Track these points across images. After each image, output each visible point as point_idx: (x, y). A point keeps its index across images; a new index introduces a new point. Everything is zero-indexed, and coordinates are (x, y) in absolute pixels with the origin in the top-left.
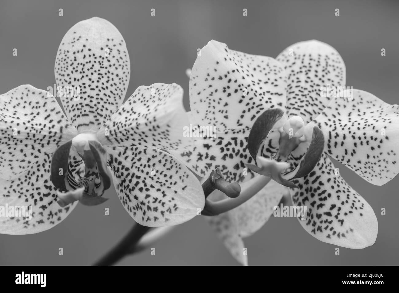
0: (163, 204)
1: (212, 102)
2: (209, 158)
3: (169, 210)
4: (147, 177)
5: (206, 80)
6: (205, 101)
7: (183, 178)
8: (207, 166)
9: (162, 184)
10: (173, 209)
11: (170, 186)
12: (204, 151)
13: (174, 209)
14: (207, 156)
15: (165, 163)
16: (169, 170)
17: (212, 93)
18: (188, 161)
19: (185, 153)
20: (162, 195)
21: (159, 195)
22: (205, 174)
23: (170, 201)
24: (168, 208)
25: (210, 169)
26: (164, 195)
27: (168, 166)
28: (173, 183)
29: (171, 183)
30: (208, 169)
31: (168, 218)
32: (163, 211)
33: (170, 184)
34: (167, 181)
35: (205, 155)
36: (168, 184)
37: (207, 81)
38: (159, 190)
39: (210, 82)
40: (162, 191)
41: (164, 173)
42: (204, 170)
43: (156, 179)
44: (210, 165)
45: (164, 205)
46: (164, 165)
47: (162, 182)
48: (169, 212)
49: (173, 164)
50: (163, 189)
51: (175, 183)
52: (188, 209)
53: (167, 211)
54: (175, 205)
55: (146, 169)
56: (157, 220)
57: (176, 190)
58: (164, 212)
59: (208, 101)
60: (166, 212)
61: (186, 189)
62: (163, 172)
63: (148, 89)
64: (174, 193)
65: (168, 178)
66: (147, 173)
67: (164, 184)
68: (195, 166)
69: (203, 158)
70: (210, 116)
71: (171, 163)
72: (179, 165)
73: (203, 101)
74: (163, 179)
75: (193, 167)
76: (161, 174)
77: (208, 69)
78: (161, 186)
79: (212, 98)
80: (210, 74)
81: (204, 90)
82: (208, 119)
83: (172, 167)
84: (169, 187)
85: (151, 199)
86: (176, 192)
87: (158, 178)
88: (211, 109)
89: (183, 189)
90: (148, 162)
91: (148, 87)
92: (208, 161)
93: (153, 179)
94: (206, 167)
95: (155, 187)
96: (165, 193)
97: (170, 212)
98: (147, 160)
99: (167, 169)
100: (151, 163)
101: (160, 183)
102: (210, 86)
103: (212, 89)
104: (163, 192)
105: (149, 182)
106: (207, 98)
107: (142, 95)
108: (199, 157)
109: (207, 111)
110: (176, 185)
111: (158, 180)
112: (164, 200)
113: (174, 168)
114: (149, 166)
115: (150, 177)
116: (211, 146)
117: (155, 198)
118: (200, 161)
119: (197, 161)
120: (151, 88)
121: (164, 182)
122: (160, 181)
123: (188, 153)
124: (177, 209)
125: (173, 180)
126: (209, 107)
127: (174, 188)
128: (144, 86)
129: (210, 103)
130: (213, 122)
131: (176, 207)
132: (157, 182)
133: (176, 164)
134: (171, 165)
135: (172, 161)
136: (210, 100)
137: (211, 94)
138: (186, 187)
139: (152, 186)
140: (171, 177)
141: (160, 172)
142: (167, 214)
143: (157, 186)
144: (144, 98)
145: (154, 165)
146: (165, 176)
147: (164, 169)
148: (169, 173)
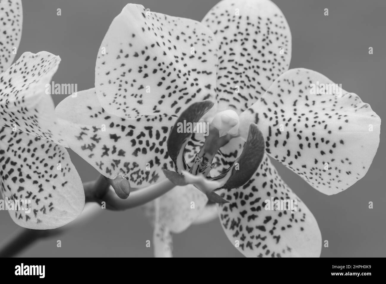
0: (38, 201)
1: (123, 83)
2: (117, 153)
3: (44, 210)
4: (24, 164)
5: (119, 57)
6: (114, 83)
7: (64, 171)
8: (114, 163)
9: (41, 175)
10: (48, 209)
11: (49, 178)
12: (110, 144)
13: (49, 208)
14: (114, 151)
15: (48, 150)
16: (50, 159)
17: (124, 73)
18: (90, 156)
19: (87, 146)
20: (38, 189)
21: (34, 189)
22: (111, 174)
23: (46, 198)
24: (42, 207)
25: (117, 166)
26: (41, 190)
27: (51, 153)
28: (53, 176)
29: (51, 176)
30: (116, 167)
31: (41, 219)
32: (37, 209)
33: (49, 176)
34: (46, 172)
35: (111, 149)
36: (47, 176)
37: (119, 59)
38: (35, 182)
39: (123, 60)
40: (39, 184)
41: (44, 162)
42: (111, 168)
43: (34, 167)
44: (117, 162)
45: (39, 202)
46: (47, 152)
47: (40, 173)
48: (42, 212)
49: (57, 151)
50: (41, 181)
51: (55, 176)
52: (64, 211)
53: (41, 210)
54: (51, 204)
55: (25, 155)
56: (28, 219)
57: (55, 186)
58: (37, 211)
59: (118, 82)
60: (39, 211)
61: (66, 185)
62: (43, 160)
63: (33, 57)
64: (52, 188)
65: (47, 168)
66: (25, 160)
67: (43, 176)
68: (99, 163)
69: (110, 152)
70: (120, 100)
71: (55, 149)
72: (63, 154)
73: (112, 82)
74: (42, 169)
76: (41, 162)
77: (121, 44)
78: (39, 177)
79: (124, 79)
80: (123, 51)
81: (115, 69)
82: (117, 103)
83: (55, 155)
84: (47, 181)
85: (24, 193)
86: (54, 188)
87: (37, 168)
88: (122, 92)
89: (63, 185)
90: (29, 145)
92: (116, 157)
93: (30, 167)
94: (112, 165)
95: (32, 177)
96: (43, 187)
97: (44, 212)
98: (28, 142)
99: (50, 157)
100: (32, 147)
101: (38, 173)
102: (123, 65)
103: (125, 69)
104: (40, 186)
105: (25, 171)
106: (118, 79)
107: (25, 65)
108: (104, 151)
109: (116, 95)
110: (56, 179)
111: (36, 170)
112: (40, 196)
113: (57, 156)
114: (29, 151)
115: (27, 165)
116: (119, 137)
117: (29, 192)
118: (105, 156)
119: (102, 156)
120: (37, 56)
121: (43, 173)
122: (38, 171)
123: (91, 145)
124: (53, 210)
125: (53, 173)
126: (120, 90)
127: (53, 182)
129: (120, 86)
130: (123, 107)
131: (52, 206)
132: (35, 172)
133: (60, 152)
134: (54, 152)
135: (57, 148)
136: (121, 81)
137: (124, 75)
138: (66, 182)
139: (29, 177)
140: (52, 168)
141: (40, 159)
142: (40, 213)
143: (35, 177)
144: (26, 68)
145: (35, 150)
146: (46, 165)
147: (46, 156)
148: (50, 163)
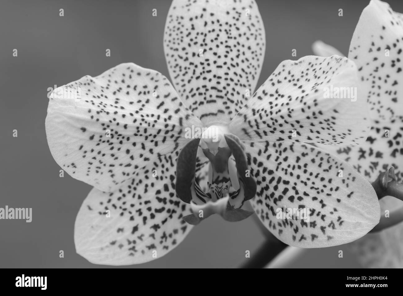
0: (323, 217)
1: (376, 80)
2: (374, 155)
3: (332, 225)
4: (298, 182)
5: (371, 50)
6: (368, 79)
7: (347, 181)
8: (372, 166)
9: (320, 190)
10: (337, 224)
11: (330, 192)
12: (366, 146)
13: (339, 223)
14: (371, 153)
15: (321, 163)
16: (326, 172)
17: (377, 68)
18: (347, 159)
19: (342, 150)
20: (321, 205)
21: (316, 206)
22: (370, 177)
23: (332, 213)
24: (330, 223)
25: (376, 169)
26: (323, 206)
27: (325, 166)
28: (334, 189)
29: (331, 189)
30: (374, 170)
31: (331, 235)
32: (324, 226)
33: (329, 190)
34: (325, 186)
35: (368, 152)
36: (327, 191)
37: (371, 53)
38: (315, 199)
39: (375, 54)
40: (319, 199)
41: (320, 176)
42: (369, 170)
43: (309, 183)
44: (375, 164)
45: (325, 218)
46: (320, 166)
47: (318, 189)
48: (331, 227)
49: (332, 163)
50: (321, 197)
51: (337, 189)
52: (358, 223)
53: (329, 226)
54: (340, 218)
55: (296, 172)
56: (315, 238)
57: (339, 198)
58: (325, 228)
59: (371, 79)
60: (327, 227)
61: (352, 196)
62: (318, 174)
63: (296, 64)
64: (336, 202)
65: (326, 182)
66: (298, 177)
67: (322, 191)
68: (357, 167)
69: (366, 155)
70: (374, 99)
71: (328, 162)
72: (341, 165)
73: (365, 79)
74: (319, 184)
75: (355, 167)
76: (316, 177)
77: (372, 36)
78: (318, 193)
79: (377, 75)
80: (375, 43)
81: (368, 64)
82: (370, 103)
83: (330, 168)
84: (328, 195)
86: (339, 201)
87: (313, 183)
88: (376, 90)
89: (349, 196)
90: (297, 161)
91: (297, 62)
92: (373, 159)
93: (306, 184)
94: (371, 167)
95: (309, 194)
96: (325, 203)
97: (334, 228)
98: (296, 159)
99: (325, 171)
100: (301, 163)
101: (316, 189)
102: (375, 59)
103: (378, 63)
104: (321, 202)
105: (301, 188)
106: (371, 75)
107: (289, 73)
108: (361, 154)
109: (370, 93)
110: (338, 192)
111: (313, 185)
112: (323, 212)
113: (334, 168)
114: (299, 167)
115: (302, 182)
116: (375, 139)
117: (312, 209)
118: (362, 159)
119: (359, 159)
120: (301, 62)
121: (321, 188)
122: (316, 186)
123: (346, 148)
124: (343, 223)
125: (334, 185)
126: (373, 87)
127: (335, 195)
128: (289, 60)
129: (374, 82)
130: (377, 106)
131: (341, 220)
132: (312, 188)
133: (336, 163)
134: (329, 165)
135: (331, 160)
136: (374, 77)
137: (376, 70)
138: (352, 193)
139: (306, 194)
140: (330, 181)
141: (315, 174)
142: (329, 231)
143: (313, 193)
144: (293, 76)
145: (305, 165)
146: (322, 179)
147: (320, 171)
148: (327, 176)
